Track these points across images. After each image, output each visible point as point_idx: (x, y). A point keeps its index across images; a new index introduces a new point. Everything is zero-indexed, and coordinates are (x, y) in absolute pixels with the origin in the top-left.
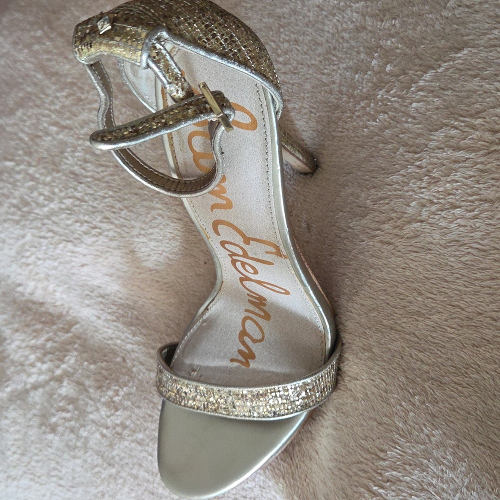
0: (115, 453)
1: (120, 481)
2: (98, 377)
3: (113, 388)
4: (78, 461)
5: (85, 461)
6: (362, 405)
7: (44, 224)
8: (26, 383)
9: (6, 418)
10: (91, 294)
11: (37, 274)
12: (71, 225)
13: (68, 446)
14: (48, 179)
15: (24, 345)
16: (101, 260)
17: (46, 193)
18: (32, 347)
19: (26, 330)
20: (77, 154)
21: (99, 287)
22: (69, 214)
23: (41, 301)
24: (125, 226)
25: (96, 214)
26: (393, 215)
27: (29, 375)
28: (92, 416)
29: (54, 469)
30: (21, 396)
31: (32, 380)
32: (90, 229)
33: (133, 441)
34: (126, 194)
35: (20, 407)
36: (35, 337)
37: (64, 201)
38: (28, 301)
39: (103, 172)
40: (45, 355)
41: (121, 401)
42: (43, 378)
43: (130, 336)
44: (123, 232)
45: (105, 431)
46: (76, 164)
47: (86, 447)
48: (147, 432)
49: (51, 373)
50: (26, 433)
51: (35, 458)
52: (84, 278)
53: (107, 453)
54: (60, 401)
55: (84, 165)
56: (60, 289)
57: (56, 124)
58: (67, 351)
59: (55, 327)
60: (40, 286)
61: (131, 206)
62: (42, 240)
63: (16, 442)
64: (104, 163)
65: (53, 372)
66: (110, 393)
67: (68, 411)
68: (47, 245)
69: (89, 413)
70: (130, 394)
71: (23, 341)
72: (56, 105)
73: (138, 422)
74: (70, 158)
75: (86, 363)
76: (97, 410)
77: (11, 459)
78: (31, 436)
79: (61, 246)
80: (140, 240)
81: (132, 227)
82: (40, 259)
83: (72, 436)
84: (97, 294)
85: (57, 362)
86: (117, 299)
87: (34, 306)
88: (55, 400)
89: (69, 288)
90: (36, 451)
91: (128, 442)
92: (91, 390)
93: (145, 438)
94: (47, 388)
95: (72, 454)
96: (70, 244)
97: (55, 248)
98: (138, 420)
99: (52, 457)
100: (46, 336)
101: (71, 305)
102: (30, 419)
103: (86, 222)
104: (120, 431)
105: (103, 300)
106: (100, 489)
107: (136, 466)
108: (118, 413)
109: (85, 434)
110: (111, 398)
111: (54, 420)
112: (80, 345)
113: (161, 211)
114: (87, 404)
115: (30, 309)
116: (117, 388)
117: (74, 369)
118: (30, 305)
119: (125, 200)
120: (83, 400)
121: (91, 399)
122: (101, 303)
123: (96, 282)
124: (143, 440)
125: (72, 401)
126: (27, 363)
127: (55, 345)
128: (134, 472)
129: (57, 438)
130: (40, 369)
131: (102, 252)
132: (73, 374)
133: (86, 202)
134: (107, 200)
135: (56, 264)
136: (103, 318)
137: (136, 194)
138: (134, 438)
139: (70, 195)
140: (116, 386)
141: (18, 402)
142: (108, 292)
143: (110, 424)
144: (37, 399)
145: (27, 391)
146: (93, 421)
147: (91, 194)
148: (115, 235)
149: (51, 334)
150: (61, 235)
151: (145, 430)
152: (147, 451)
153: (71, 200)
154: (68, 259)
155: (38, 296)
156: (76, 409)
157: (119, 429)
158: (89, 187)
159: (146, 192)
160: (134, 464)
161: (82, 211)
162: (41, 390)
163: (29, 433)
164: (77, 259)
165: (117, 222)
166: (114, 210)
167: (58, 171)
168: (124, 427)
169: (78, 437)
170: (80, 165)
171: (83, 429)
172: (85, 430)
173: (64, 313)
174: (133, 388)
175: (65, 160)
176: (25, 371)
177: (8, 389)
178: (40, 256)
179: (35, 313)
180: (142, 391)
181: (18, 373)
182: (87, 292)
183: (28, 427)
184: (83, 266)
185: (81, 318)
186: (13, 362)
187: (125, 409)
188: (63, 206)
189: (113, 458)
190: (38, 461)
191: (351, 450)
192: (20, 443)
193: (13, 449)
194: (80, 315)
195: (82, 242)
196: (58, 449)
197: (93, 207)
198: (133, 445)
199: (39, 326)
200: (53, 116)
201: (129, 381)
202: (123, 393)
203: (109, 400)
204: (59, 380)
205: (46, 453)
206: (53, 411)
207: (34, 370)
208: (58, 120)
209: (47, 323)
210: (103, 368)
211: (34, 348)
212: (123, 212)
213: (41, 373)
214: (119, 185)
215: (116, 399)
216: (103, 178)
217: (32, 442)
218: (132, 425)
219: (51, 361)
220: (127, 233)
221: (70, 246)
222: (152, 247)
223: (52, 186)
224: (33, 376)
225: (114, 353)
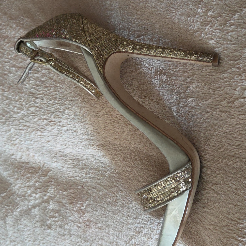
0: (87, 235)
2: (69, 197)
3: (79, 202)
4: (67, 241)
5: (71, 241)
6: (223, 197)
7: (20, 123)
8: (28, 205)
9: (21, 224)
10: (55, 155)
11: (22, 148)
12: (37, 121)
13: (59, 234)
14: (17, 98)
15: (23, 186)
16: (58, 138)
17: (18, 106)
18: (28, 187)
19: (22, 178)
20: (31, 82)
21: (60, 151)
22: (34, 116)
23: (27, 161)
24: (69, 118)
25: (50, 114)
26: (227, 96)
27: (29, 201)
28: (70, 218)
30: (27, 212)
31: (31, 203)
32: (48, 122)
33: (96, 228)
34: (65, 101)
35: (27, 218)
36: (28, 181)
37: (29, 109)
38: (19, 162)
39: (49, 90)
40: (36, 190)
41: (85, 208)
42: (37, 201)
43: (84, 175)
44: (68, 122)
45: (79, 225)
46: (32, 88)
47: (70, 234)
48: (103, 223)
49: (41, 199)
50: (34, 230)
51: (42, 242)
52: (50, 148)
53: (83, 235)
54: (50, 213)
55: (37, 88)
56: (37, 155)
57: (14, 66)
58: (48, 186)
59: (38, 174)
60: (24, 154)
61: (70, 107)
62: (21, 131)
63: (29, 236)
64: (48, 85)
65: (43, 198)
66: (79, 205)
67: (56, 217)
68: (24, 133)
69: (68, 217)
70: (90, 204)
71: (22, 184)
72: (12, 55)
73: (97, 218)
74: (27, 85)
75: (60, 191)
76: (73, 215)
77: (28, 244)
78: (37, 232)
79: (33, 133)
80: (79, 125)
81: (73, 119)
82: (22, 141)
83: (61, 229)
84: (59, 155)
85: (44, 193)
86: (71, 157)
87: (23, 165)
88: (47, 212)
89: (42, 154)
90: (42, 239)
91: (94, 229)
92: (67, 205)
93: (103, 226)
94: (41, 207)
95: (63, 238)
96: (38, 132)
97: (30, 135)
98: (97, 217)
99: (51, 240)
100: (34, 180)
101: (45, 162)
102: (35, 224)
103: (45, 119)
104: (88, 224)
105: (64, 158)
107: (100, 240)
108: (85, 215)
109: (68, 228)
110: (80, 208)
111: (49, 222)
112: (55, 182)
113: (88, 108)
114: (66, 212)
115: (22, 167)
116: (81, 202)
117: (54, 195)
118: (21, 164)
119: (65, 104)
120: (63, 211)
121: (68, 210)
122: (63, 159)
123: (57, 149)
124: (102, 227)
125: (56, 211)
126: (27, 195)
127: (40, 184)
128: (100, 243)
129: (53, 231)
130: (35, 197)
131: (58, 134)
132: (54, 198)
133: (42, 108)
134: (55, 106)
135: (32, 142)
136: (66, 167)
137: (71, 100)
138: (97, 226)
139: (32, 105)
140: (81, 201)
141: (26, 216)
142: (65, 153)
143: (81, 221)
144: (36, 213)
145: (30, 210)
146: (71, 221)
147: (45, 104)
148: (64, 124)
149: (37, 178)
150: (32, 128)
151: (102, 222)
152: (105, 232)
153: (33, 108)
154: (39, 139)
155: (24, 159)
156: (60, 216)
157: (87, 223)
158: (43, 100)
159: (77, 99)
160: (99, 239)
161: (42, 113)
162: (37, 208)
163: (36, 230)
164: (44, 139)
165: (63, 117)
166: (60, 111)
167: (22, 93)
168: (90, 222)
169: (65, 230)
170: (34, 88)
171: (66, 225)
172: (68, 226)
173: (42, 166)
174: (91, 201)
175: (24, 86)
176: (26, 199)
177: (19, 210)
178: (22, 140)
179: (25, 169)
180: (97, 202)
181: (22, 201)
182: (54, 155)
183: (34, 227)
184: (48, 142)
185: (52, 168)
186: (18, 195)
187: (88, 212)
188: (30, 112)
189: (86, 237)
190: (44, 243)
191: (220, 220)
192: (31, 236)
193: (28, 239)
194: (51, 166)
195: (46, 130)
196: (54, 236)
197: (48, 110)
198: (97, 230)
199: (29, 175)
200: (11, 62)
201: (88, 198)
202: (85, 205)
203: (78, 209)
204: (47, 201)
205: (48, 239)
206: (47, 218)
207: (32, 198)
208: (14, 63)
209: (33, 173)
210: (71, 193)
211: (29, 187)
212: (66, 111)
213: (36, 199)
214: (60, 96)
215: (82, 208)
216: (50, 93)
217: (39, 234)
218: (94, 220)
219: (40, 192)
220: (71, 122)
221: (39, 133)
222: (87, 128)
223: (20, 101)
224: (32, 201)
225: (76, 184)
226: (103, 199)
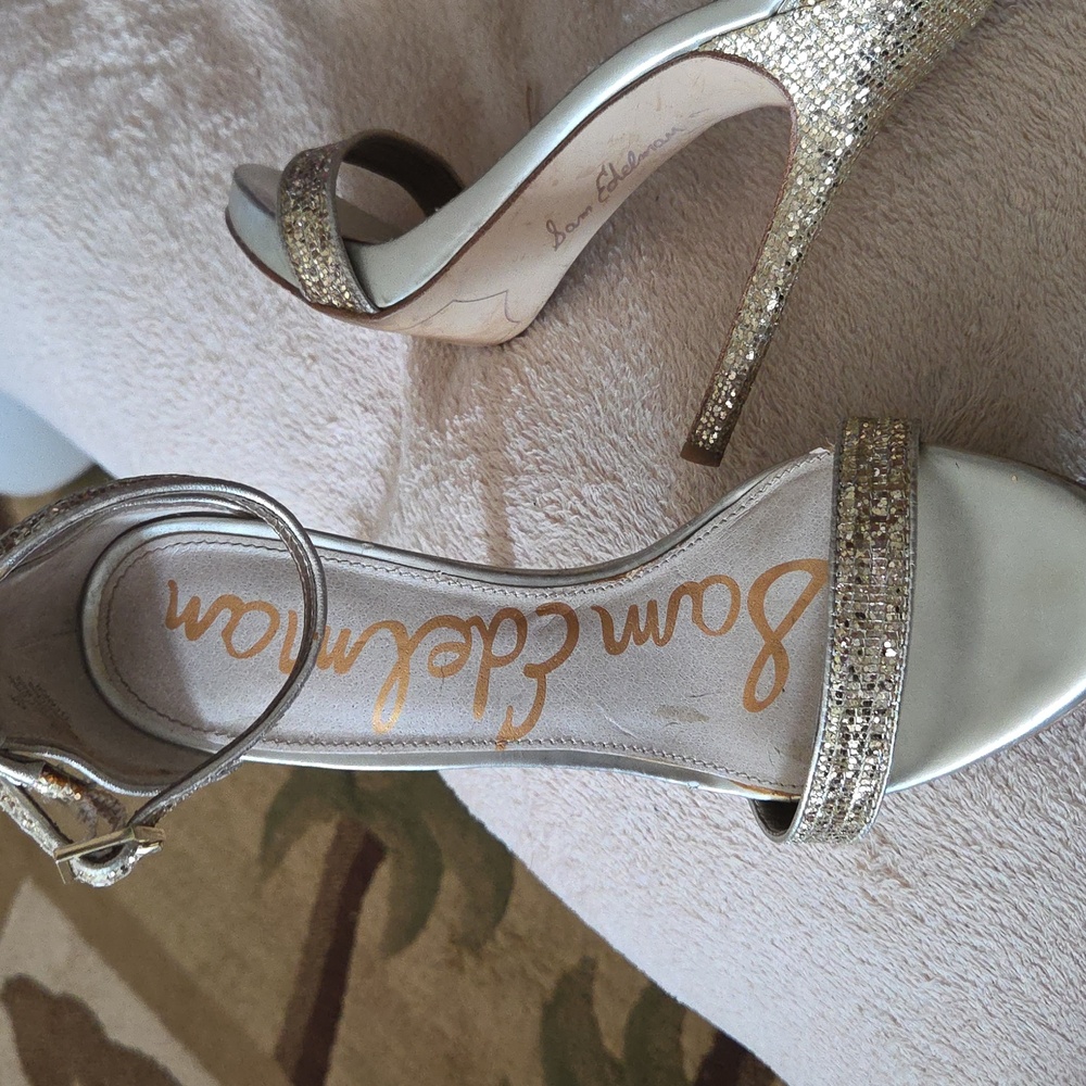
0: (187, 218)
1: (179, 266)
2: (210, 89)
3: (225, 113)
4: (127, 214)
5: (138, 217)
8: (95, 61)
9: (44, 108)
13: (121, 185)
27: (105, 48)
28: (176, 149)
29: (88, 217)
30: (79, 80)
31: (108, 58)
35: (72, 97)
40: (141, 22)
41: (229, 137)
42: (124, 60)
43: (281, 36)
45: (186, 179)
47: (147, 196)
49: (138, 57)
50: (66, 144)
51: (66, 191)
53: (177, 215)
54: (137, 109)
58: (180, 29)
63: (44, 155)
65: (143, 57)
66: (217, 119)
67: (143, 129)
69: (173, 142)
70: (248, 131)
75: (200, 60)
76: (188, 141)
77: (27, 179)
78: (72, 151)
83: (134, 170)
85: (156, 42)
88: (130, 103)
90: (71, 180)
92: (190, 106)
94: (125, 80)
95: (123, 199)
99: (91, 196)
102: (80, 124)
104: (208, 186)
106: (145, 270)
108: (216, 156)
109: (154, 173)
110: (216, 128)
111: (116, 134)
112: (203, 29)
114: (176, 127)
116: (230, 115)
117: (179, 64)
120: (173, 119)
121: (186, 121)
125: (155, 114)
126: (110, 27)
127: (164, 12)
128: (205, 258)
129: (110, 167)
130: (124, 45)
132: (173, 71)
140: (230, 111)
141: (73, 89)
143: (197, 169)
144: (103, 93)
145: (92, 75)
146: (174, 156)
156: (156, 130)
157: (208, 182)
162: (113, 81)
163: (71, 146)
169: (143, 174)
171: (155, 163)
172: (156, 167)
174: (254, 123)
176: (101, 40)
177: (65, 62)
180: (266, 133)
181: (89, 39)
183: (73, 135)
186: (88, 18)
189: (182, 226)
190: (67, 197)
192: (50, 158)
193: (37, 164)
196: (104, 185)
201: (253, 111)
202: (236, 127)
203: (212, 130)
204: (148, 72)
205: (85, 187)
206: (120, 120)
207: (115, 43)
210: (221, 76)
213: (124, 50)
215: (223, 132)
217: (71, 162)
219: (147, 36)
224: (110, 54)
225: (249, 58)
226: (286, 130)
